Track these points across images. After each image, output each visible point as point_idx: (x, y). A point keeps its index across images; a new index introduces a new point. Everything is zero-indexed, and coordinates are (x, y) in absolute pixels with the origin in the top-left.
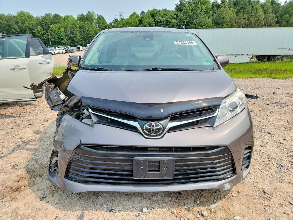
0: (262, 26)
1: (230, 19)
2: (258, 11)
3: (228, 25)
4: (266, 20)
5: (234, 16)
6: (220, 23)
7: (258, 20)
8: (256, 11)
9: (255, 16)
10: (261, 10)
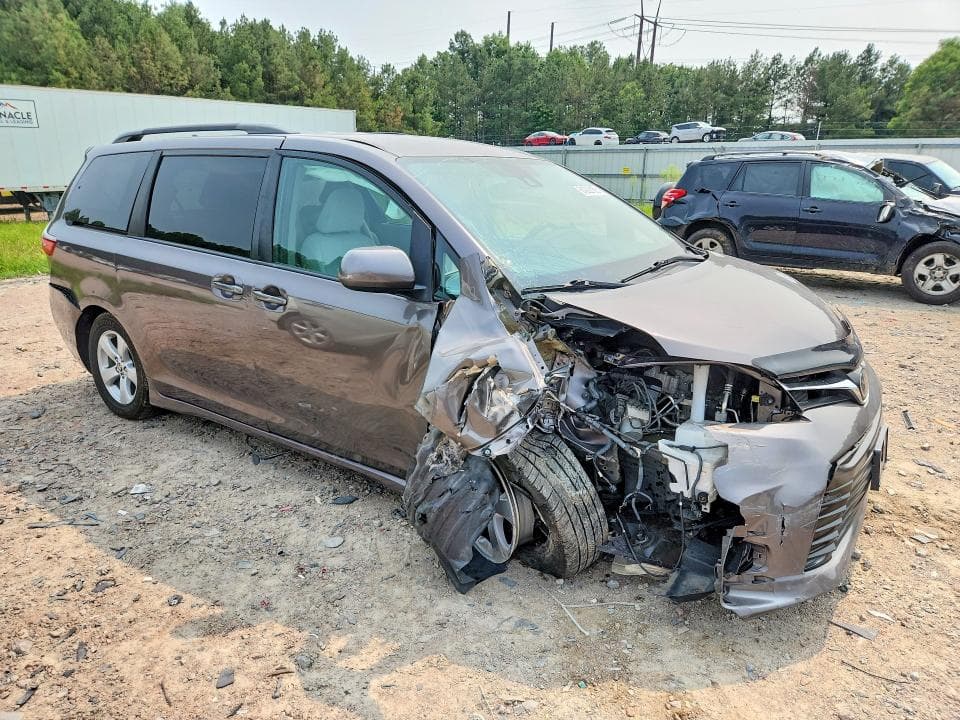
0: (182, 92)
1: (68, 54)
2: (158, 39)
3: (66, 73)
4: (190, 73)
5: (79, 46)
6: (33, 65)
7: (168, 69)
8: (153, 39)
9: (153, 52)
10: (166, 38)
